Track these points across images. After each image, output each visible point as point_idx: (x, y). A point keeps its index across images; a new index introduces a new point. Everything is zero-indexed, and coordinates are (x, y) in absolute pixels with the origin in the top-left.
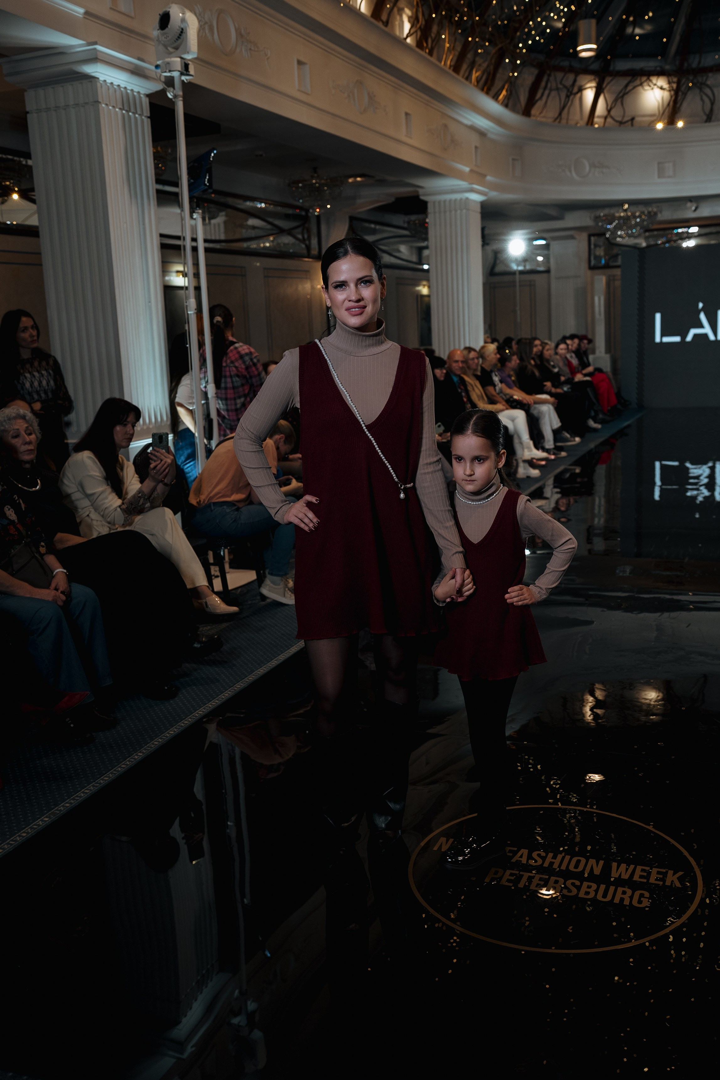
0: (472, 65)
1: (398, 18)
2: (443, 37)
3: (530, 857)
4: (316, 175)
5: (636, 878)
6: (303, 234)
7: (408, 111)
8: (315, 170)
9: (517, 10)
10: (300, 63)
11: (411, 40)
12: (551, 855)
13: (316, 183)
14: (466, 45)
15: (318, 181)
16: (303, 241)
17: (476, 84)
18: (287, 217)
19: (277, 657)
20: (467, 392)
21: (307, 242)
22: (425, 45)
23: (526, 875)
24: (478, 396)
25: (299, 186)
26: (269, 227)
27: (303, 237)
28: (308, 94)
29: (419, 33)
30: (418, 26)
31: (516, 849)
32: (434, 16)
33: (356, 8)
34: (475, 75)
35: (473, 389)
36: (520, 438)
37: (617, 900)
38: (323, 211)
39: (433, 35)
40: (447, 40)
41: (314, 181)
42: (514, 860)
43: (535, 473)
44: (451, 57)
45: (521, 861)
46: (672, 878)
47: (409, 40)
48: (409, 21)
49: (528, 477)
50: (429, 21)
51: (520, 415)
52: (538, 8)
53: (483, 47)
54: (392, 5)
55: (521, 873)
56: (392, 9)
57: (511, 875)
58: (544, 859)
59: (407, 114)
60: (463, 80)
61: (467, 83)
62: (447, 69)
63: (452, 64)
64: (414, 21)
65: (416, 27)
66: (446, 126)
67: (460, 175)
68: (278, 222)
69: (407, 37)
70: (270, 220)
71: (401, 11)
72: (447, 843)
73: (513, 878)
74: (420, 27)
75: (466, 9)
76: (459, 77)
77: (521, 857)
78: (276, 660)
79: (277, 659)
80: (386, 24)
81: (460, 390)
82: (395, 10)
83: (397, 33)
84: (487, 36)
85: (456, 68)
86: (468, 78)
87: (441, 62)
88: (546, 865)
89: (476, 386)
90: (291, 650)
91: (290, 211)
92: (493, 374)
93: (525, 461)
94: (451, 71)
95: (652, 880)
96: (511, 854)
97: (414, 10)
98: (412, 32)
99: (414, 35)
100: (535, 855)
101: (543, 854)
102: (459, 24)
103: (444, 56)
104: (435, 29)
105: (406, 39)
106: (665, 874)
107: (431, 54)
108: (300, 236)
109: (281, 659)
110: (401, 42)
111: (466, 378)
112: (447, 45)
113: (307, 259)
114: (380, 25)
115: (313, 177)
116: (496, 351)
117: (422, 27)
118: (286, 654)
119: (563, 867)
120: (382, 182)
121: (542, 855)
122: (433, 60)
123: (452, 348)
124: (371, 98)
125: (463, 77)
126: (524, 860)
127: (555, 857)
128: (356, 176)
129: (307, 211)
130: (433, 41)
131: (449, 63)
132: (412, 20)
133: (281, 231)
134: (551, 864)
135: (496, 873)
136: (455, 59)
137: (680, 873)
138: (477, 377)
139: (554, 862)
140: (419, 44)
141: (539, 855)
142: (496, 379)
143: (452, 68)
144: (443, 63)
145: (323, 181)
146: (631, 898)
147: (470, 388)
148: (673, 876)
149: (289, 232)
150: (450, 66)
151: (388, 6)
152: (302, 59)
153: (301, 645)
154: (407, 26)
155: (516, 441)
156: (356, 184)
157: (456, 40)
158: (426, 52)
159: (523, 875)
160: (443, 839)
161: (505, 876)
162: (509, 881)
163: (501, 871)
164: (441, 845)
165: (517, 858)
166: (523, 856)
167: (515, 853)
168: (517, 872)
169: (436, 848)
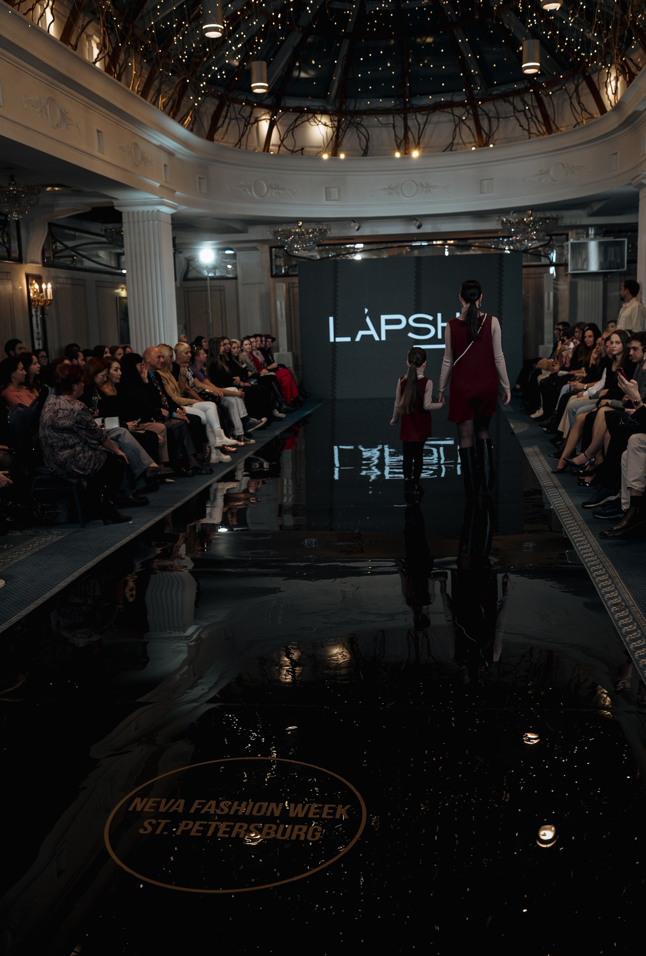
0: (158, 92)
1: (87, 43)
2: (130, 64)
3: (217, 807)
4: (13, 183)
7: (100, 129)
8: (12, 178)
9: (196, 47)
11: (100, 64)
12: (236, 803)
13: (13, 190)
14: (152, 73)
15: (15, 188)
17: (162, 108)
22: (113, 70)
23: (214, 824)
28: (1, 107)
29: (107, 59)
30: (106, 52)
31: (205, 801)
32: (120, 45)
33: (44, 30)
34: (161, 101)
36: (212, 427)
39: (121, 62)
40: (134, 67)
41: (11, 188)
42: (203, 812)
43: (227, 458)
44: (138, 83)
45: (210, 812)
47: (98, 65)
48: (98, 48)
49: (221, 462)
50: (116, 50)
51: (211, 406)
52: (214, 47)
53: (167, 77)
54: (80, 30)
55: (210, 823)
56: (80, 35)
57: (200, 825)
58: (230, 807)
59: (98, 131)
60: (152, 106)
61: (154, 108)
62: (135, 94)
63: (140, 89)
64: (102, 47)
65: (104, 53)
66: (136, 144)
67: (151, 190)
69: (96, 61)
71: (89, 37)
73: (202, 828)
74: (108, 53)
75: (150, 42)
76: (148, 102)
80: (75, 48)
82: (84, 36)
83: (87, 58)
84: (171, 67)
85: (144, 94)
86: (155, 103)
88: (232, 813)
89: (170, 380)
93: (217, 448)
94: (139, 96)
96: (200, 807)
97: (102, 38)
98: (100, 57)
99: (103, 59)
102: (144, 55)
103: (132, 82)
104: (122, 56)
105: (95, 63)
107: (119, 78)
110: (91, 66)
111: (161, 373)
112: (134, 72)
113: (8, 262)
114: (69, 48)
115: (10, 185)
116: (188, 350)
117: (110, 53)
120: (78, 193)
122: (122, 84)
123: (148, 346)
124: (64, 114)
125: (150, 102)
126: (212, 812)
128: (54, 186)
130: (120, 68)
131: (136, 88)
132: (100, 46)
135: (187, 825)
136: (143, 85)
138: (170, 371)
139: (239, 810)
140: (108, 69)
143: (140, 93)
144: (131, 88)
145: (20, 189)
150: (138, 91)
151: (76, 32)
154: (96, 52)
155: (208, 430)
156: (53, 193)
157: (141, 68)
158: (114, 77)
159: (211, 825)
160: (138, 800)
161: (195, 828)
162: (198, 831)
163: (191, 823)
164: (136, 805)
165: (206, 809)
166: (211, 807)
167: (204, 805)
168: (206, 823)
169: (130, 809)
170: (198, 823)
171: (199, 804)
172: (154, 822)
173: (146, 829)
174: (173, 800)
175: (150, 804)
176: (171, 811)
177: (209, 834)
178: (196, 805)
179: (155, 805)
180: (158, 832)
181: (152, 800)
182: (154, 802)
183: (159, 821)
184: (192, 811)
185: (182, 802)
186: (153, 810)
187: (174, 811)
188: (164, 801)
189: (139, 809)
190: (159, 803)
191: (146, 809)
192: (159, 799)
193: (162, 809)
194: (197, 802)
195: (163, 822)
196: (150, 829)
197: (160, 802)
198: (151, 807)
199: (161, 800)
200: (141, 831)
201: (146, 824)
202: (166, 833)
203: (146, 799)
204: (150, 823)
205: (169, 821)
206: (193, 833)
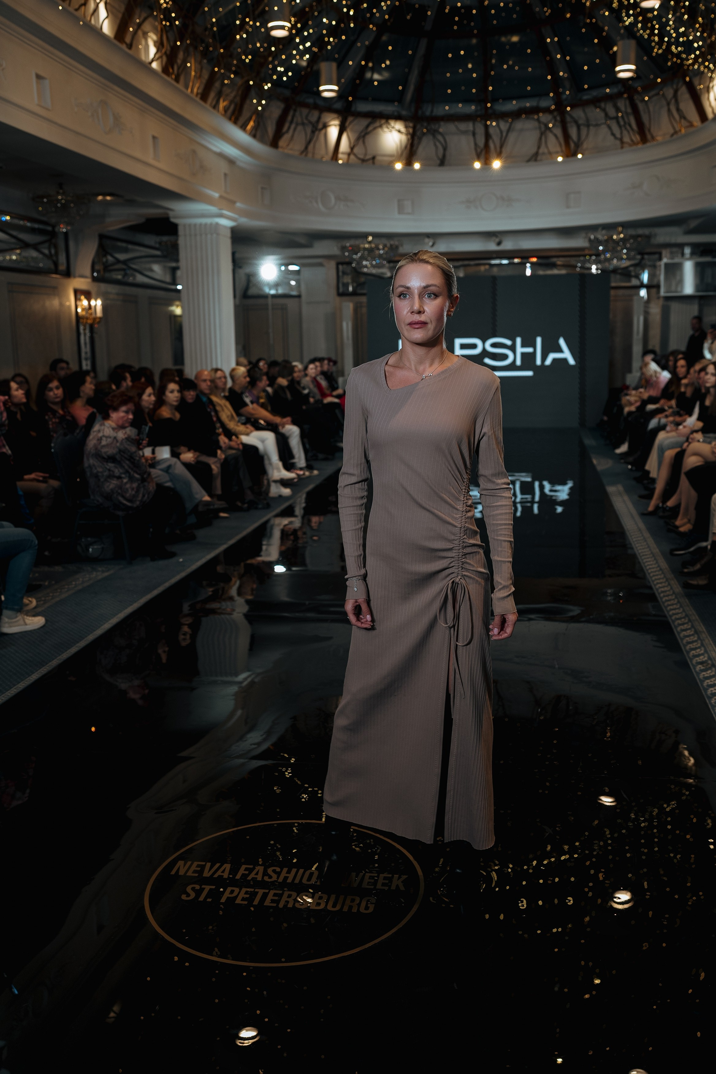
0: (219, 95)
1: (143, 42)
2: (189, 65)
3: (265, 873)
4: (61, 191)
5: (365, 885)
6: (49, 249)
7: (156, 135)
8: (61, 186)
9: (261, 47)
10: (38, 77)
11: (157, 65)
12: (285, 870)
13: (62, 199)
14: (213, 73)
15: (64, 197)
16: (50, 257)
17: (223, 112)
18: (33, 231)
19: (16, 685)
20: (216, 412)
21: (54, 258)
22: (171, 70)
23: (261, 892)
24: (228, 417)
25: (43, 202)
26: (13, 240)
27: (50, 252)
28: (47, 109)
29: (165, 59)
30: (164, 51)
31: (252, 866)
32: (178, 43)
33: (96, 28)
34: (222, 104)
35: (223, 410)
36: (269, 459)
37: (346, 909)
38: (69, 228)
39: (179, 61)
40: (193, 68)
41: (60, 197)
42: (249, 878)
43: (286, 492)
44: (197, 85)
45: (257, 878)
46: (398, 882)
47: (155, 65)
48: (155, 46)
49: (280, 496)
50: (175, 49)
51: (269, 437)
52: (281, 47)
53: (229, 78)
54: (135, 27)
55: (256, 890)
56: (135, 32)
57: (246, 893)
58: (279, 874)
59: (154, 137)
60: (211, 109)
61: (215, 112)
62: (194, 96)
63: (200, 91)
64: (159, 45)
65: (161, 51)
66: (194, 152)
67: (209, 200)
68: (22, 236)
69: (152, 61)
70: (14, 233)
71: (145, 35)
72: (184, 866)
73: (248, 896)
74: (165, 53)
75: (211, 40)
76: (207, 106)
77: (257, 874)
78: (15, 689)
79: (17, 687)
80: (130, 46)
81: (209, 410)
82: (140, 33)
83: (143, 58)
84: (234, 69)
85: (204, 96)
86: (215, 107)
87: (187, 88)
88: (281, 880)
89: (225, 406)
90: (32, 677)
91: (36, 226)
92: (244, 396)
93: (275, 481)
94: (198, 99)
95: (379, 886)
96: (247, 872)
97: (159, 35)
98: (157, 56)
99: (159, 61)
100: (270, 871)
101: (278, 869)
102: (205, 54)
103: (191, 84)
104: (181, 55)
105: (151, 63)
106: (390, 880)
107: (177, 80)
108: (46, 251)
109: (20, 687)
110: (146, 66)
111: (214, 399)
112: (193, 73)
113: (54, 276)
114: (124, 47)
115: (58, 193)
116: (246, 374)
117: (168, 52)
118: (26, 681)
119: (297, 881)
120: (131, 202)
121: (277, 871)
122: (180, 86)
123: (199, 369)
124: (117, 118)
125: (211, 105)
126: (259, 878)
127: (289, 872)
128: (104, 195)
129: (54, 227)
130: (179, 69)
131: (195, 90)
132: (157, 44)
133: (25, 245)
134: (286, 878)
135: (232, 892)
136: (202, 87)
137: (404, 877)
138: (226, 398)
139: (288, 877)
140: (165, 70)
141: (274, 871)
142: (247, 400)
143: (199, 96)
144: (189, 90)
145: (69, 198)
146: (359, 905)
147: (218, 408)
148: (398, 880)
149: (35, 247)
150: (197, 94)
151: (131, 29)
152: (41, 73)
153: (43, 672)
154: (153, 51)
155: (266, 462)
156: (104, 202)
157: (202, 69)
158: (172, 78)
159: (258, 892)
160: (181, 863)
161: (241, 895)
162: (243, 899)
163: (237, 890)
164: (179, 869)
165: (252, 875)
166: (258, 873)
167: (251, 871)
168: (252, 890)
169: (173, 872)
170: (244, 890)
171: (246, 869)
172: (197, 887)
173: (188, 895)
174: (218, 865)
175: (194, 867)
176: (216, 876)
177: (256, 902)
178: (242, 871)
179: (199, 869)
180: (201, 899)
181: (196, 864)
182: (198, 866)
183: (203, 886)
184: (238, 877)
185: (227, 866)
186: (197, 875)
187: (219, 876)
188: (209, 865)
189: (182, 873)
190: (203, 867)
191: (190, 873)
192: (204, 863)
193: (206, 874)
194: (244, 867)
195: (207, 888)
196: (193, 895)
197: (205, 865)
198: (195, 872)
199: (206, 864)
200: (184, 897)
201: (189, 889)
202: (209, 900)
203: (189, 863)
204: (193, 889)
205: (214, 887)
206: (238, 901)
